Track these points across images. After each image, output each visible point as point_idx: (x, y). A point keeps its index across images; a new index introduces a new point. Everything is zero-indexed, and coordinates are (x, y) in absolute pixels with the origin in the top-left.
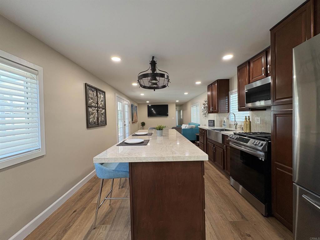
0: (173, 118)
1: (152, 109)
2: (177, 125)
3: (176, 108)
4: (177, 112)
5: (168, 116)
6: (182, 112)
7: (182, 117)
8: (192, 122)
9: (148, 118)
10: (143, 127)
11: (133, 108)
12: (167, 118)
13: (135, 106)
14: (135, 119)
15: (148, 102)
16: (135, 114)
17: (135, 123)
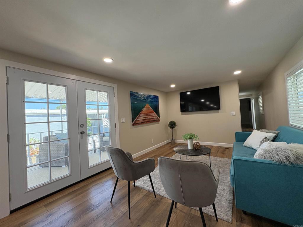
0: (233, 113)
6: (260, 99)
8: (290, 123)
9: (182, 115)
10: (172, 129)
11: (139, 98)
12: (218, 113)
13: (150, 96)
14: (145, 117)
15: (173, 86)
16: (144, 110)
17: (145, 125)
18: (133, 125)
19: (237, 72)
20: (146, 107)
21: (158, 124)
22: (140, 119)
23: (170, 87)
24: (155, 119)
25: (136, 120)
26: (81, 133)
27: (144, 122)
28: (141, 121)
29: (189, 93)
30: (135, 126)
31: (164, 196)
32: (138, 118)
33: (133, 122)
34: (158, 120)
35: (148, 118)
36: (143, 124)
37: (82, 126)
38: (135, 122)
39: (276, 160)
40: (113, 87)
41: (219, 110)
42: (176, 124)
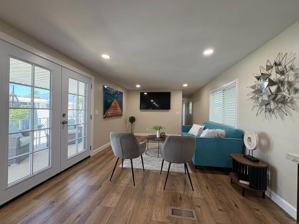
0: (178, 113)
1: (152, 101)
2: (184, 125)
3: (183, 101)
4: (184, 105)
5: (170, 109)
6: (191, 104)
7: (190, 112)
8: (210, 120)
9: (140, 111)
10: (132, 123)
11: (110, 93)
12: (168, 112)
13: (117, 91)
14: (113, 111)
15: (138, 86)
16: (113, 104)
17: (112, 118)
18: (104, 118)
19: (185, 85)
20: (114, 101)
21: (121, 119)
22: (109, 112)
23: (136, 86)
24: (120, 114)
25: (107, 114)
26: (63, 123)
27: (112, 116)
28: (110, 115)
29: (146, 94)
30: (105, 119)
31: (150, 169)
32: (108, 112)
33: (104, 115)
34: (121, 115)
35: (115, 112)
36: (111, 117)
37: (64, 115)
38: (106, 115)
39: (213, 136)
40: (91, 79)
41: (169, 110)
42: (135, 119)
